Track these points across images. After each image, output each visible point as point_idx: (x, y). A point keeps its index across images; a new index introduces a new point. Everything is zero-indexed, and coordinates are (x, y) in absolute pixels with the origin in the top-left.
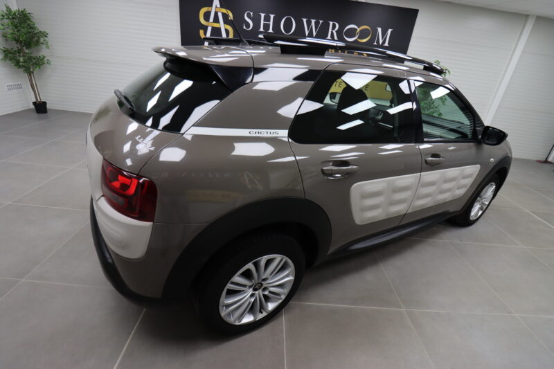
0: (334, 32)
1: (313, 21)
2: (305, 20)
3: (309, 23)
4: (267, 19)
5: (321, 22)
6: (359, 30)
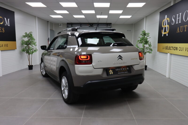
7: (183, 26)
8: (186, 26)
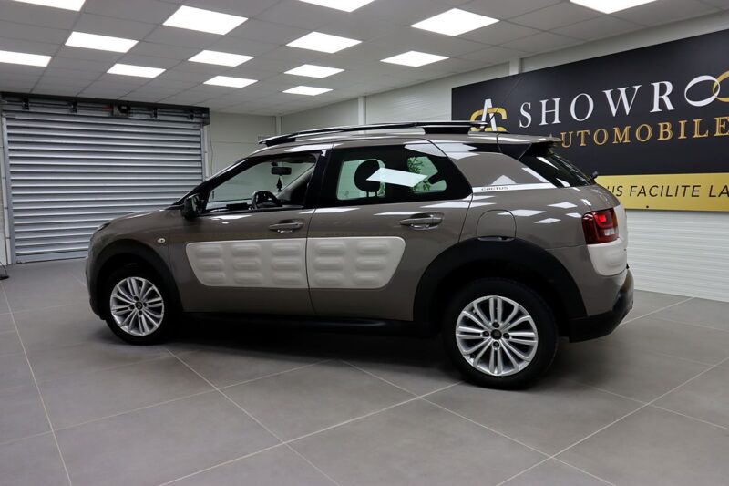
0: (665, 97)
1: (623, 91)
2: (608, 93)
3: (616, 96)
4: (550, 106)
5: (637, 87)
6: (717, 82)
7: (571, 133)
8: (586, 133)
